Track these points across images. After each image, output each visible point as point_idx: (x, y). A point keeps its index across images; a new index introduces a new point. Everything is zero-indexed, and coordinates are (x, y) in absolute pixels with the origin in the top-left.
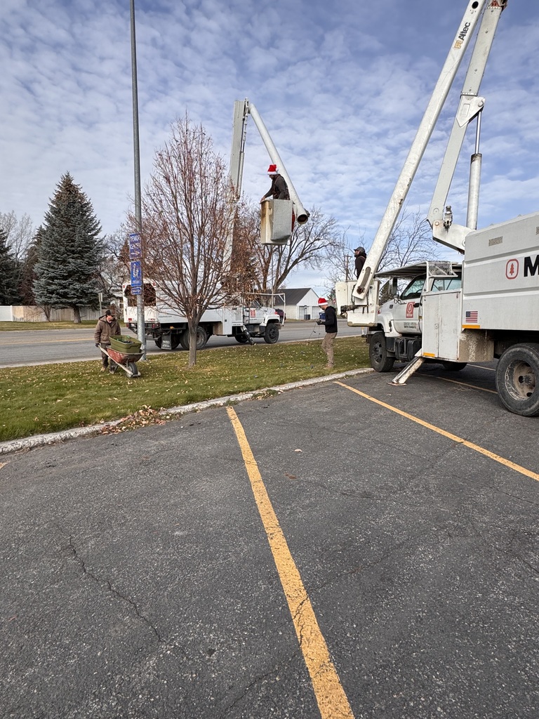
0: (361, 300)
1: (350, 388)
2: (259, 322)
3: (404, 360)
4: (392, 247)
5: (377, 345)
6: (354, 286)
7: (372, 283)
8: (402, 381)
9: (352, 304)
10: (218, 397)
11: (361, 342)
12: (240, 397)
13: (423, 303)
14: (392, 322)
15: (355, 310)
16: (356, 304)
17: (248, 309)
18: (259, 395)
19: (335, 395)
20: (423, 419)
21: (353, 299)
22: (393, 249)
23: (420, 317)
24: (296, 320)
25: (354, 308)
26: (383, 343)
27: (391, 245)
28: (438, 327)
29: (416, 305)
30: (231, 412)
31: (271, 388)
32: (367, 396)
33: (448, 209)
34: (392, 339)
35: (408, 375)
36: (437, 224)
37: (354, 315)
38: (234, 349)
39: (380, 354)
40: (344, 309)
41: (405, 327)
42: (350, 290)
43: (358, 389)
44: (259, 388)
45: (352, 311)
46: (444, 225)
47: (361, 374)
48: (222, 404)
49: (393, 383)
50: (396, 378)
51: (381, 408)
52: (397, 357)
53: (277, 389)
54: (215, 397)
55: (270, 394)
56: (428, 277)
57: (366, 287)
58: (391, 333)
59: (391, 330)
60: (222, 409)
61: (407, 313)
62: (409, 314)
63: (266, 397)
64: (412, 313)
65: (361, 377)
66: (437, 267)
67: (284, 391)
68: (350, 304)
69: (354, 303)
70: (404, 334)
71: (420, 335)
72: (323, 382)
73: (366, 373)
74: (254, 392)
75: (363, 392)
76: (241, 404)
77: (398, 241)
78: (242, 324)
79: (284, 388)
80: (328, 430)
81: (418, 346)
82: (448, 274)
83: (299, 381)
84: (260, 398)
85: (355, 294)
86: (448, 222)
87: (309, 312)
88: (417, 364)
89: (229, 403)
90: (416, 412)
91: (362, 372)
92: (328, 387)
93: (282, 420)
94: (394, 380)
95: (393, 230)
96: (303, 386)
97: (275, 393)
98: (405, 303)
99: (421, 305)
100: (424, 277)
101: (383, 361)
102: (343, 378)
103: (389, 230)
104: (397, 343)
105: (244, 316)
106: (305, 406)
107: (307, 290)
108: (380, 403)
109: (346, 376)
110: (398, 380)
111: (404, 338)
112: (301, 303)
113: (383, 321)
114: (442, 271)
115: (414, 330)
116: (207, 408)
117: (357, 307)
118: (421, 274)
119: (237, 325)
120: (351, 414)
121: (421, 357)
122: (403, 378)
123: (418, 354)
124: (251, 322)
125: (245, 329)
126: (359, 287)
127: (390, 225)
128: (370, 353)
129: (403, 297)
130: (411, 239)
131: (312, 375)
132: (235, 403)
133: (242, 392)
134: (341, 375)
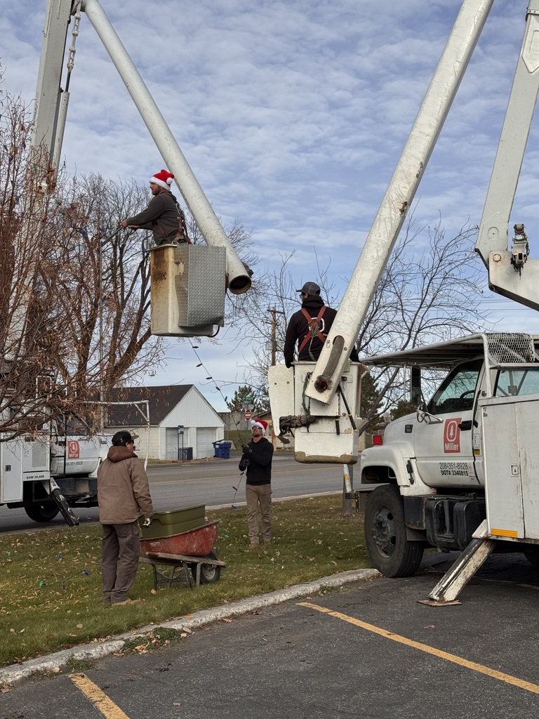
0: (323, 405)
1: (339, 615)
2: (87, 470)
3: (448, 548)
4: (389, 297)
5: (383, 516)
6: (309, 376)
7: (345, 370)
8: (451, 594)
9: (303, 414)
10: (44, 652)
11: (328, 509)
12: (97, 650)
13: (481, 421)
14: (413, 462)
15: (312, 427)
16: (313, 413)
17: (61, 439)
18: (139, 641)
19: (311, 633)
20: (517, 674)
21: (307, 402)
22: (390, 300)
23: (476, 452)
24: (159, 462)
25: (308, 421)
26: (396, 510)
27: (385, 293)
28: (517, 471)
29: (466, 426)
30: (85, 685)
31: (163, 625)
32: (383, 633)
33: (519, 230)
34: (418, 500)
35: (461, 581)
36: (497, 258)
37: (308, 438)
38: (32, 538)
39: (391, 535)
40: (288, 425)
41: (443, 473)
42: (299, 384)
43: (359, 618)
44: (134, 626)
45: (304, 429)
46: (513, 262)
47: (353, 583)
48: (57, 670)
49: (432, 600)
50: (437, 588)
51: (423, 655)
52: (431, 542)
53: (176, 625)
54: (36, 652)
55: (163, 639)
56: (487, 365)
57: (335, 379)
58: (413, 487)
59: (412, 481)
60: (60, 682)
61: (446, 441)
62: (452, 446)
63: (155, 647)
64: (457, 442)
65: (354, 589)
66: (503, 346)
67: (192, 629)
68: (299, 412)
69: (307, 411)
70: (441, 490)
71: (480, 491)
72: (274, 605)
73: (364, 580)
74: (126, 636)
75: (372, 623)
76: (100, 666)
77: (400, 285)
78: (47, 476)
79: (191, 623)
80: (323, 709)
81: (479, 514)
82: (528, 360)
83: (221, 604)
84: (142, 649)
85: (312, 392)
86: (520, 256)
87: (190, 441)
88: (479, 556)
89: (73, 665)
90: (499, 662)
91: (355, 577)
92: (289, 615)
93: (212, 696)
94: (434, 594)
95: (390, 262)
96: (233, 616)
97: (173, 634)
98: (439, 422)
99: (476, 424)
100: (477, 366)
101: (400, 550)
102: (315, 594)
103: (380, 262)
104: (429, 511)
105: (52, 456)
106: (253, 660)
107: (185, 389)
108: (415, 644)
109: (323, 588)
110: (441, 594)
111: (444, 497)
112: (171, 420)
113: (393, 460)
114: (515, 354)
115: (464, 480)
116: (24, 680)
117: (316, 419)
118: (468, 360)
119: (35, 477)
120: (363, 671)
121: (486, 540)
122: (452, 588)
123: (480, 533)
124: (69, 470)
125: (54, 486)
126: (319, 378)
127: (382, 252)
128: (368, 534)
129: (433, 408)
130: (427, 281)
131: (247, 590)
132: (86, 666)
133: (98, 637)
134: (311, 588)
